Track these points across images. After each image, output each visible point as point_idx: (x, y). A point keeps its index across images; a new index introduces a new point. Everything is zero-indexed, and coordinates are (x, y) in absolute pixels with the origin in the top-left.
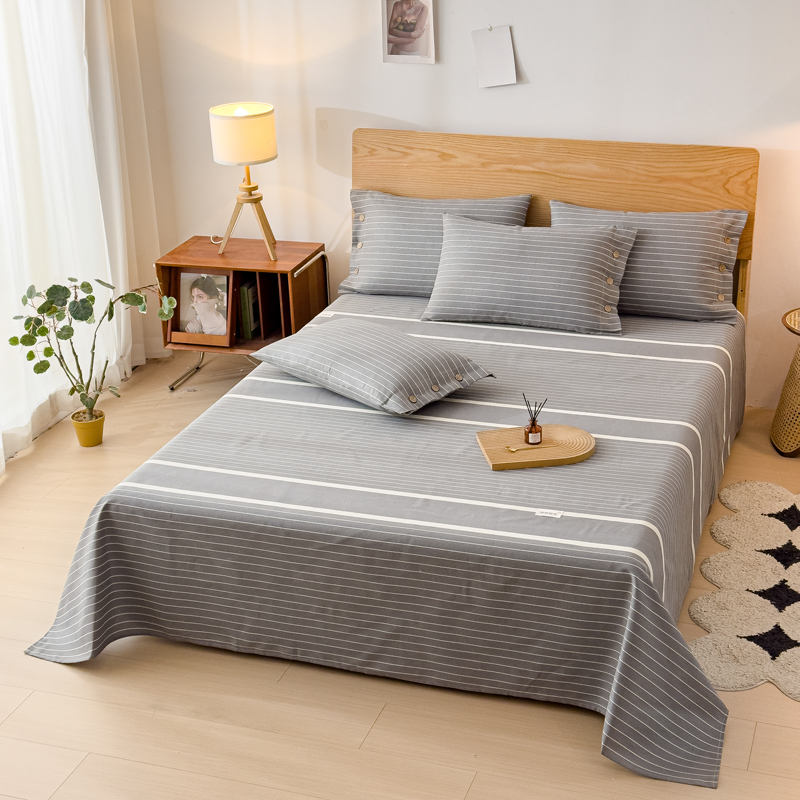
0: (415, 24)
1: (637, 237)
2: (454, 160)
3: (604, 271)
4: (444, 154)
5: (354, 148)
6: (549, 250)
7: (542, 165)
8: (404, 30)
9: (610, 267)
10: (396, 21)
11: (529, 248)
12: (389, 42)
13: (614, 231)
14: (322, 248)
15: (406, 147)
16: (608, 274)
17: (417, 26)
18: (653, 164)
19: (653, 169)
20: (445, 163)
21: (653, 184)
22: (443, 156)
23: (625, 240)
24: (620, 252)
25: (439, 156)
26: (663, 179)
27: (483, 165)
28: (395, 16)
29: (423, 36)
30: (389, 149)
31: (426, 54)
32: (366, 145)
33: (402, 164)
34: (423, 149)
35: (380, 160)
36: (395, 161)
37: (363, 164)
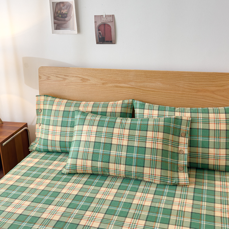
0: (67, 14)
2: (88, 81)
4: (83, 78)
5: (39, 76)
7: (133, 84)
8: (62, 17)
10: (57, 13)
12: (55, 23)
14: (26, 125)
17: (68, 15)
18: (192, 83)
20: (84, 83)
21: (193, 94)
22: (83, 80)
25: (81, 80)
26: (198, 91)
27: (103, 84)
28: (57, 10)
29: (71, 20)
30: (57, 77)
31: (73, 29)
32: (45, 74)
33: (63, 84)
34: (73, 76)
35: (53, 82)
36: (59, 82)
37: (44, 84)
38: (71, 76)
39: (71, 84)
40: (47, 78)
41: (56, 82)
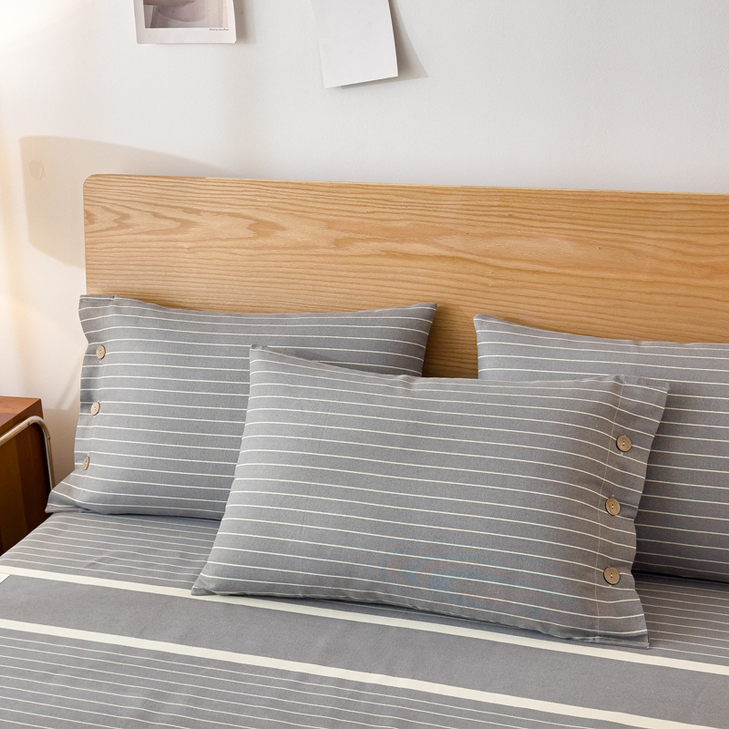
1: (669, 402)
2: (280, 233)
3: (598, 484)
4: (259, 223)
6: (472, 434)
9: (612, 475)
11: (428, 430)
13: (616, 388)
15: (187, 210)
16: (608, 490)
18: (693, 238)
19: (692, 250)
20: (261, 241)
21: (694, 281)
22: (259, 227)
23: (641, 409)
24: (633, 438)
25: (250, 227)
32: (108, 206)
33: (179, 244)
34: (219, 213)
35: (138, 237)
36: (165, 237)
37: (104, 245)
38: (212, 212)
39: (210, 243)
40: (115, 221)
41: (154, 237)
